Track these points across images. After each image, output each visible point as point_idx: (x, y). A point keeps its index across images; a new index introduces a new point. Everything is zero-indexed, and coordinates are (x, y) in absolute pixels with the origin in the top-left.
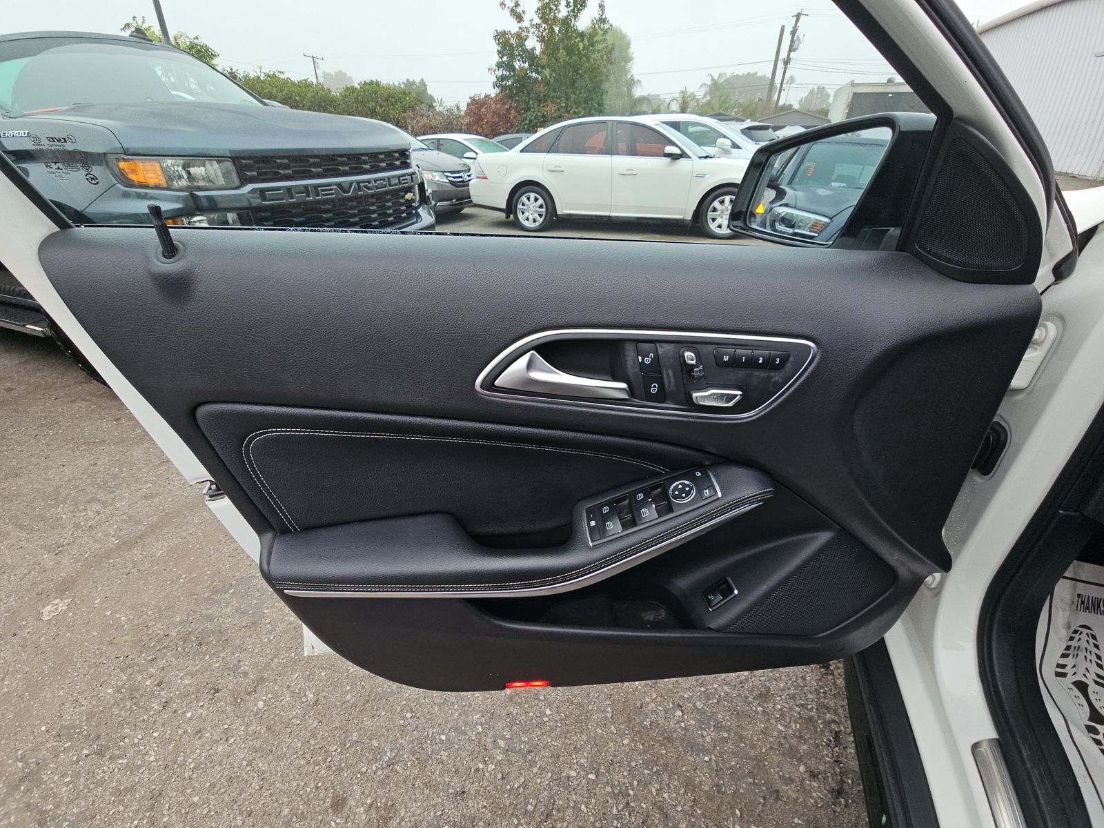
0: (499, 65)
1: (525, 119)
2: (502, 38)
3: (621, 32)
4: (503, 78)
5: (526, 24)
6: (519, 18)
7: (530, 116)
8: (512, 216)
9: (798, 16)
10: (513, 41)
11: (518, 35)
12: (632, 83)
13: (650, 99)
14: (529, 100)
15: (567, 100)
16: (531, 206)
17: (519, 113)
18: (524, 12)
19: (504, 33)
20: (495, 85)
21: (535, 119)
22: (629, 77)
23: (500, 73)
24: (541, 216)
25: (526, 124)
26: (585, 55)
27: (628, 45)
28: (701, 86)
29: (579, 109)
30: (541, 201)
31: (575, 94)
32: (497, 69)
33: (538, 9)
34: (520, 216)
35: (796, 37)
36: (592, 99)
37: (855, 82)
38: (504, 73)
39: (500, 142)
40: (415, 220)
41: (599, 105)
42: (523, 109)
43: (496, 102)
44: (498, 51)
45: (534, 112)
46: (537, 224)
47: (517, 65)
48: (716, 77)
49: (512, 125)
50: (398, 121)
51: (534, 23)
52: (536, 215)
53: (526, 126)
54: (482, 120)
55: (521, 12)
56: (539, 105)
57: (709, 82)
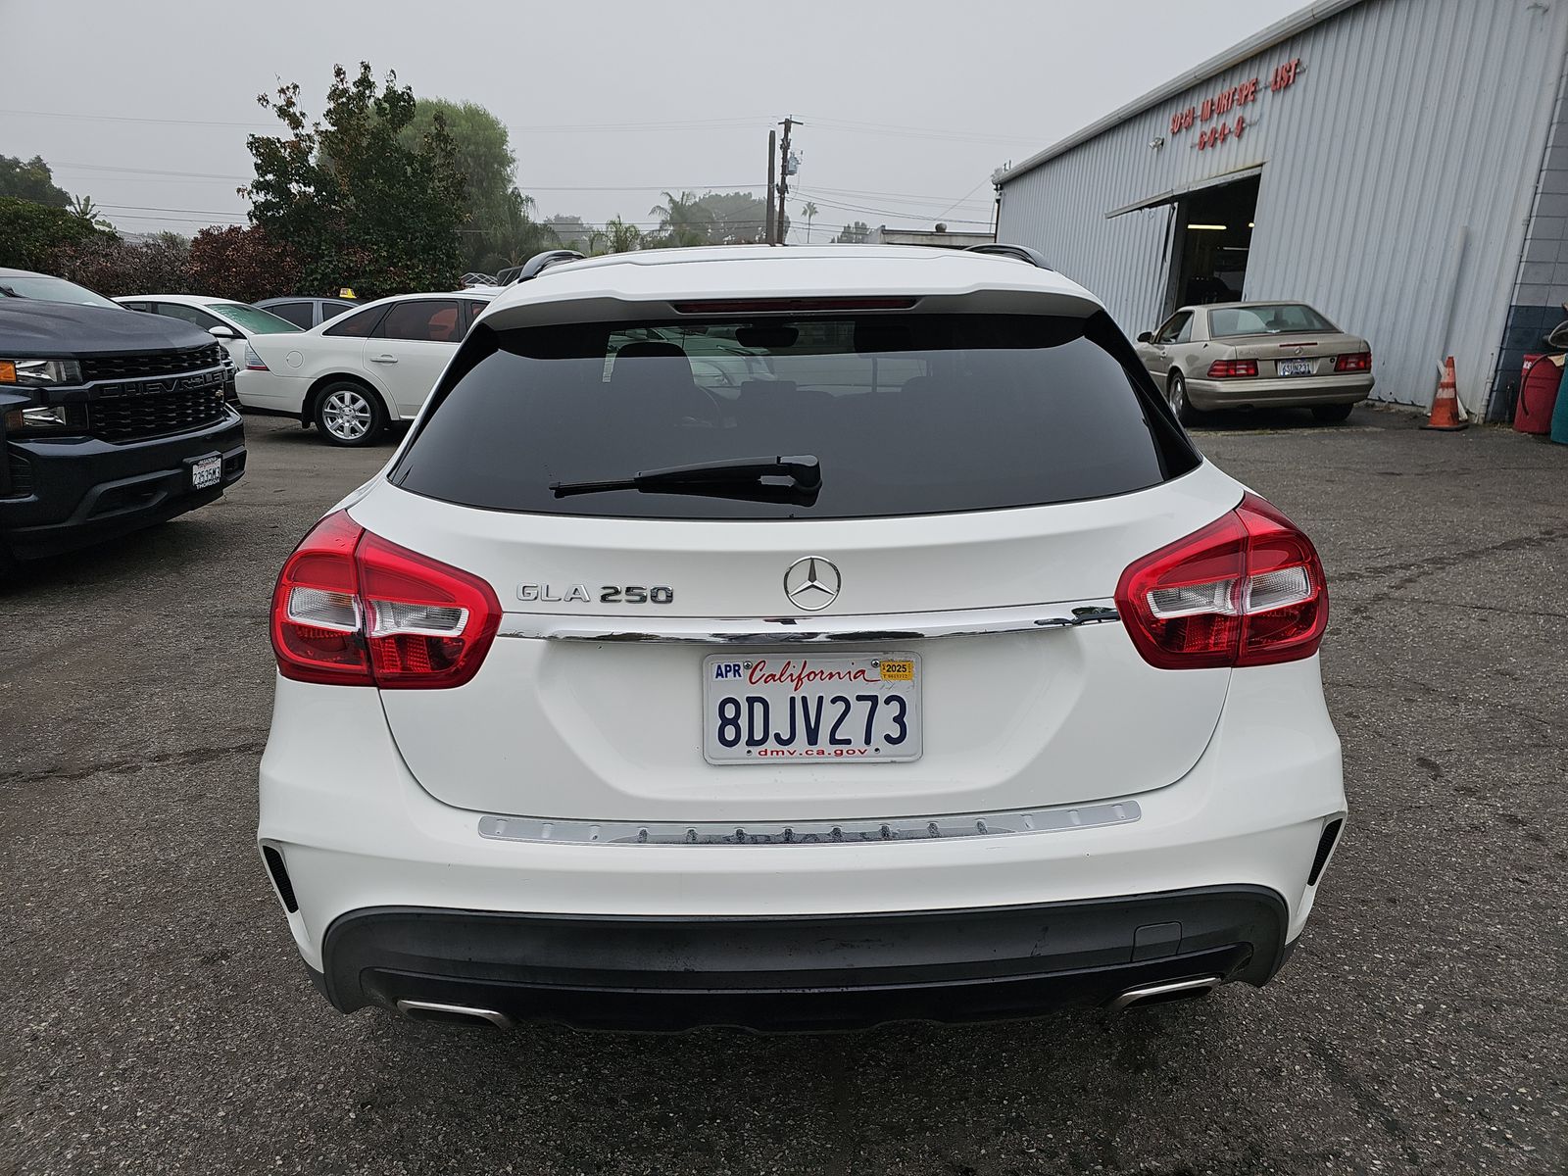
0: (259, 186)
1: (313, 272)
2: (265, 150)
3: (486, 115)
4: (267, 205)
5: (308, 129)
6: (296, 123)
7: (324, 267)
8: (313, 424)
9: (788, 124)
10: (286, 153)
11: (294, 146)
12: (516, 201)
13: (556, 229)
14: (320, 243)
15: (391, 246)
16: (347, 409)
17: (302, 261)
18: (303, 114)
19: (268, 142)
20: (251, 216)
21: (333, 271)
22: (510, 191)
23: (261, 198)
24: (363, 423)
25: (316, 279)
26: (416, 184)
27: (502, 138)
28: (653, 211)
29: (415, 261)
30: (362, 402)
31: (406, 239)
32: (255, 191)
33: (329, 111)
34: (329, 424)
35: (789, 156)
36: (435, 248)
37: (887, 228)
38: (269, 197)
39: (272, 309)
40: (223, 418)
41: (448, 256)
42: (309, 256)
43: (256, 242)
44: (255, 164)
45: (330, 262)
46: (358, 435)
47: (294, 187)
48: (678, 199)
49: (289, 280)
50: (38, 260)
51: (322, 128)
52: (355, 422)
53: (316, 283)
54: (228, 269)
55: (298, 114)
56: (338, 252)
57: (666, 205)
